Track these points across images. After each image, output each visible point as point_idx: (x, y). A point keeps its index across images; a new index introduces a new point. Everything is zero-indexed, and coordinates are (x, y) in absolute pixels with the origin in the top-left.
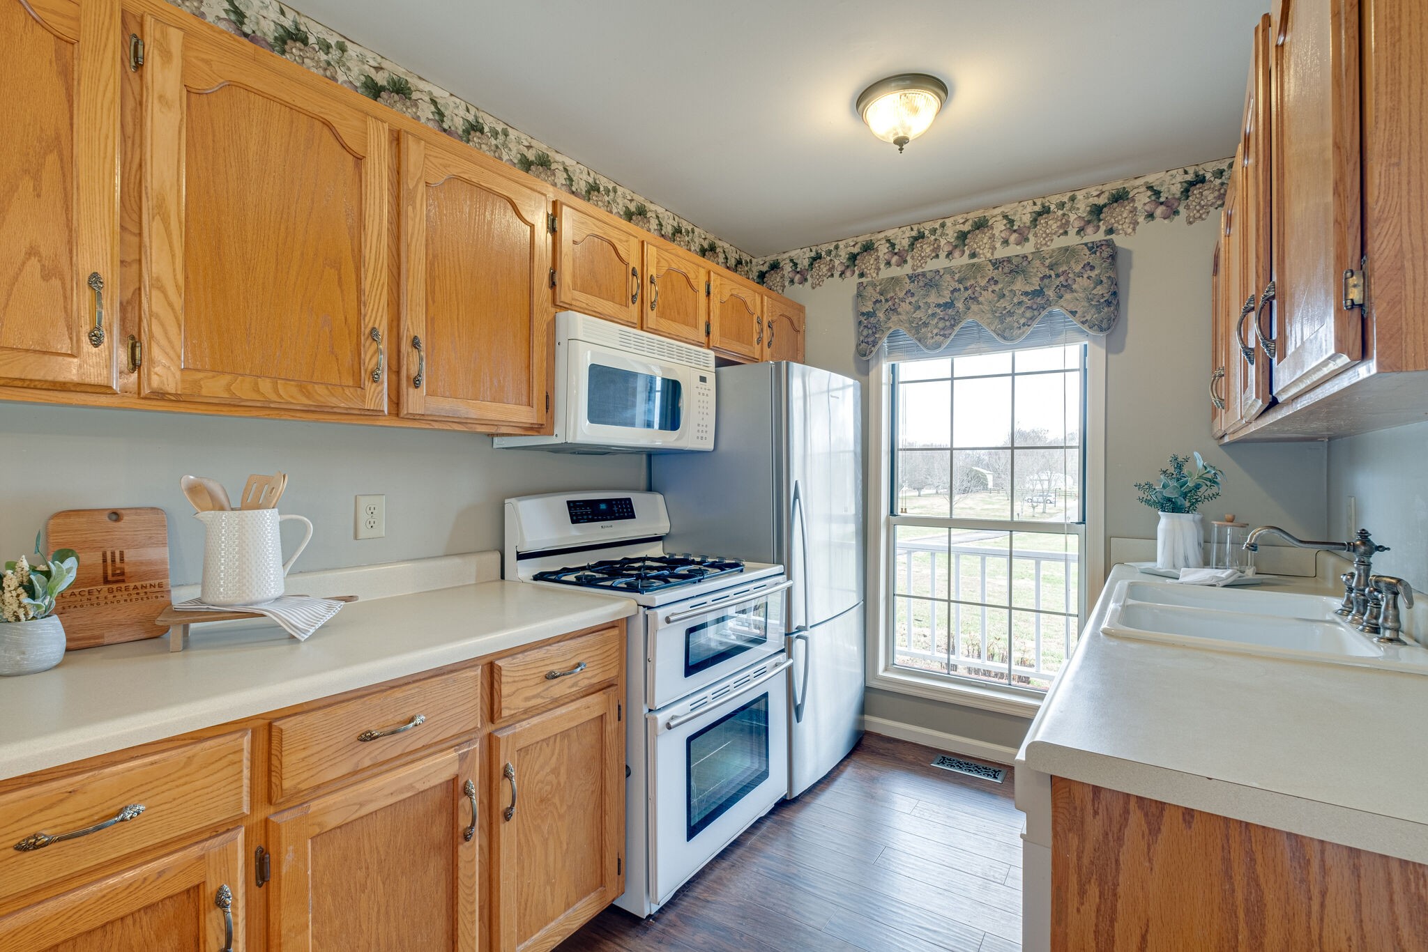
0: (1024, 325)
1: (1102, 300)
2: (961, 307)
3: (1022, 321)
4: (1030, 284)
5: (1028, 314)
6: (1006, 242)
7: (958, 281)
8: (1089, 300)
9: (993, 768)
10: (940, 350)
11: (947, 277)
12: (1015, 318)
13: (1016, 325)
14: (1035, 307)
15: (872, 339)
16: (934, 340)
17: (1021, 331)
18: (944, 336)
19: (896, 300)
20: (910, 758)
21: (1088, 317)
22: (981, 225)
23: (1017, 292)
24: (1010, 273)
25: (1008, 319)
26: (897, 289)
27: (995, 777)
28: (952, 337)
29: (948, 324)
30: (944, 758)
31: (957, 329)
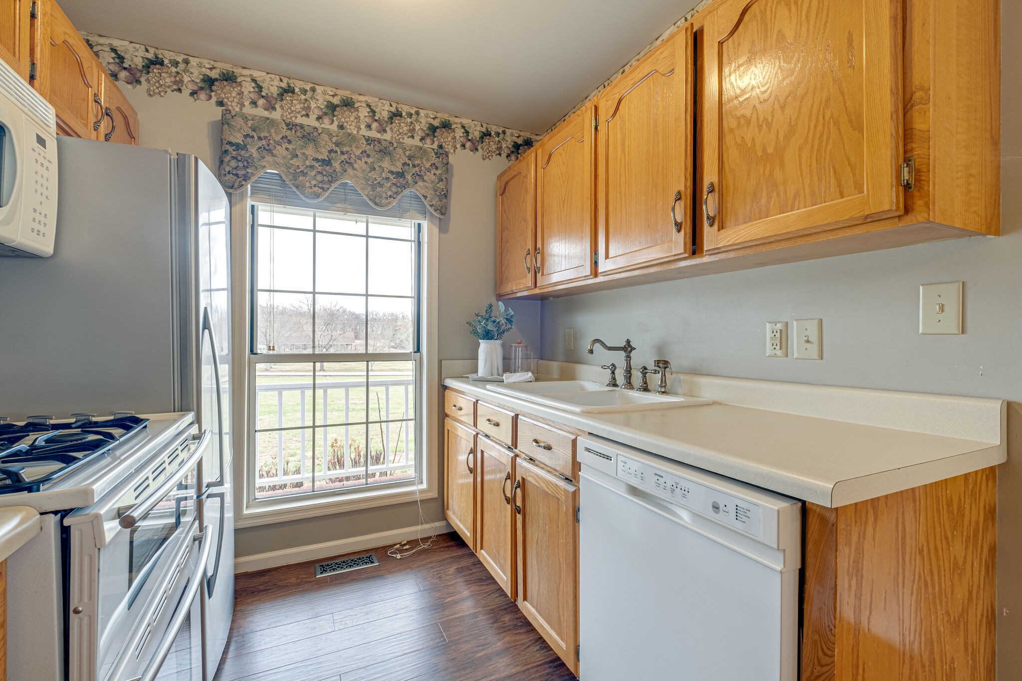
0: (390, 197)
1: (442, 193)
2: (337, 167)
3: (389, 193)
4: (395, 166)
5: (394, 189)
6: (369, 126)
7: (335, 143)
8: (435, 191)
9: (365, 556)
10: (315, 201)
11: (325, 137)
12: (384, 189)
13: (384, 195)
14: (398, 185)
15: (243, 172)
16: (312, 190)
17: (388, 201)
18: (322, 188)
19: (271, 142)
20: (293, 580)
21: (434, 203)
22: (348, 104)
23: (385, 169)
24: (379, 152)
25: (379, 189)
26: (273, 131)
27: (372, 562)
28: (329, 191)
29: (326, 179)
30: (322, 566)
31: (334, 185)
